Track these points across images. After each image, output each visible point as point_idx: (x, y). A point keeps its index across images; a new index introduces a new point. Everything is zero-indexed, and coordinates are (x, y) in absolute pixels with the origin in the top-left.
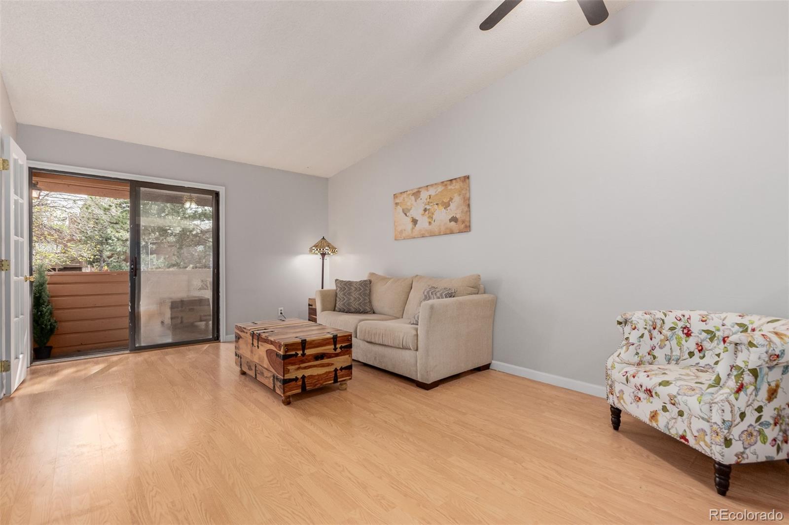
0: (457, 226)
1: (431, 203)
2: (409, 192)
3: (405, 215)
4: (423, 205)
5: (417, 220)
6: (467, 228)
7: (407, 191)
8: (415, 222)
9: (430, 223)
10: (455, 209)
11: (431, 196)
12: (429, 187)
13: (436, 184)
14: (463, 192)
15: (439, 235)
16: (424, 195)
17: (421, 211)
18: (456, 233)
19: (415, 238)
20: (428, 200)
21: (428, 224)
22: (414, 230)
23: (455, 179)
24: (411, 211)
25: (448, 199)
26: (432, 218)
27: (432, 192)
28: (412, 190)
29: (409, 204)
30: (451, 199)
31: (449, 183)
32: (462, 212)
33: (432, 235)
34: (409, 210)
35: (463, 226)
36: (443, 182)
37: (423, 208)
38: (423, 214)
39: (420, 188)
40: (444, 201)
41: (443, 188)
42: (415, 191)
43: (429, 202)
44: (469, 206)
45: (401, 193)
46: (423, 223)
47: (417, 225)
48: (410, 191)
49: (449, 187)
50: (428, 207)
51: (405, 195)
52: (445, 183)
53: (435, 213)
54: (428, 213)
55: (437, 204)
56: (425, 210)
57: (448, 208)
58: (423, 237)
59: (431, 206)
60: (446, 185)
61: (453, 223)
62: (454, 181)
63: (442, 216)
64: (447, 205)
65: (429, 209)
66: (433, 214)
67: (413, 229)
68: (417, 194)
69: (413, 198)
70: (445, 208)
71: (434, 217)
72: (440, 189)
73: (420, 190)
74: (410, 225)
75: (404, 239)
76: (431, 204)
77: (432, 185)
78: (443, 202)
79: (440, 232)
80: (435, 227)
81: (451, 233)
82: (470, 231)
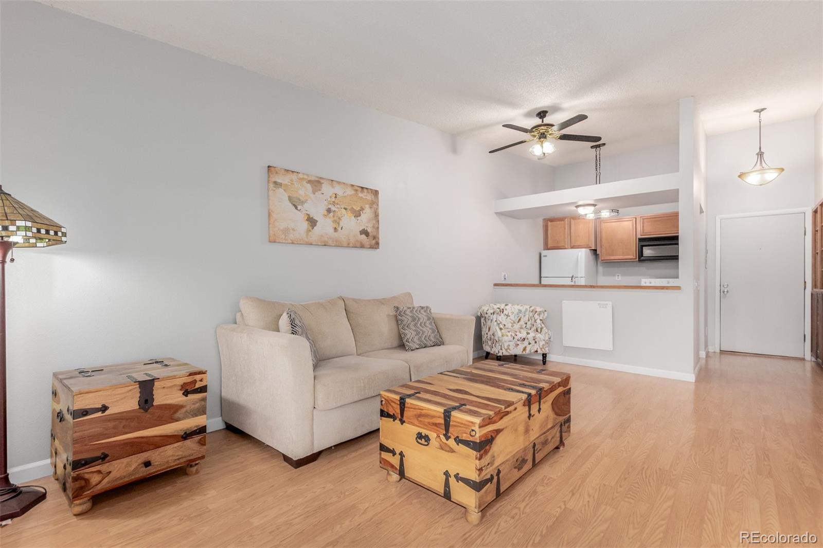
0: (368, 240)
1: (337, 204)
2: (301, 176)
3: (293, 207)
4: (326, 203)
5: (317, 221)
6: (376, 246)
7: (298, 173)
8: (312, 222)
9: (335, 229)
10: (366, 222)
11: (337, 196)
12: (333, 182)
13: (344, 183)
14: (375, 206)
15: (348, 246)
16: (327, 189)
17: (322, 209)
18: (367, 248)
19: (311, 244)
20: (334, 200)
21: (332, 230)
22: (310, 233)
23: (367, 188)
24: (305, 205)
25: (359, 208)
26: (338, 223)
27: (339, 190)
28: (307, 175)
29: (300, 193)
30: (362, 209)
31: (360, 189)
32: (373, 227)
33: (338, 245)
34: (302, 202)
35: (373, 242)
36: (352, 186)
37: (327, 208)
38: (325, 215)
39: (321, 178)
40: (355, 208)
41: (353, 192)
42: (313, 179)
43: (334, 202)
45: (287, 171)
46: (325, 226)
48: (303, 174)
49: (360, 195)
50: (333, 208)
51: (294, 177)
52: (357, 188)
53: (342, 219)
54: (334, 216)
55: (345, 209)
56: (329, 211)
57: (359, 218)
58: (325, 245)
59: (338, 208)
60: (357, 191)
61: (364, 236)
62: (365, 190)
63: (351, 226)
64: (357, 214)
65: (335, 211)
66: (339, 219)
67: (308, 231)
68: (317, 184)
70: (355, 217)
71: (341, 224)
72: (350, 192)
74: (305, 225)
75: (293, 243)
76: (338, 206)
77: (339, 183)
78: (353, 208)
79: (349, 244)
80: (341, 235)
81: (361, 247)
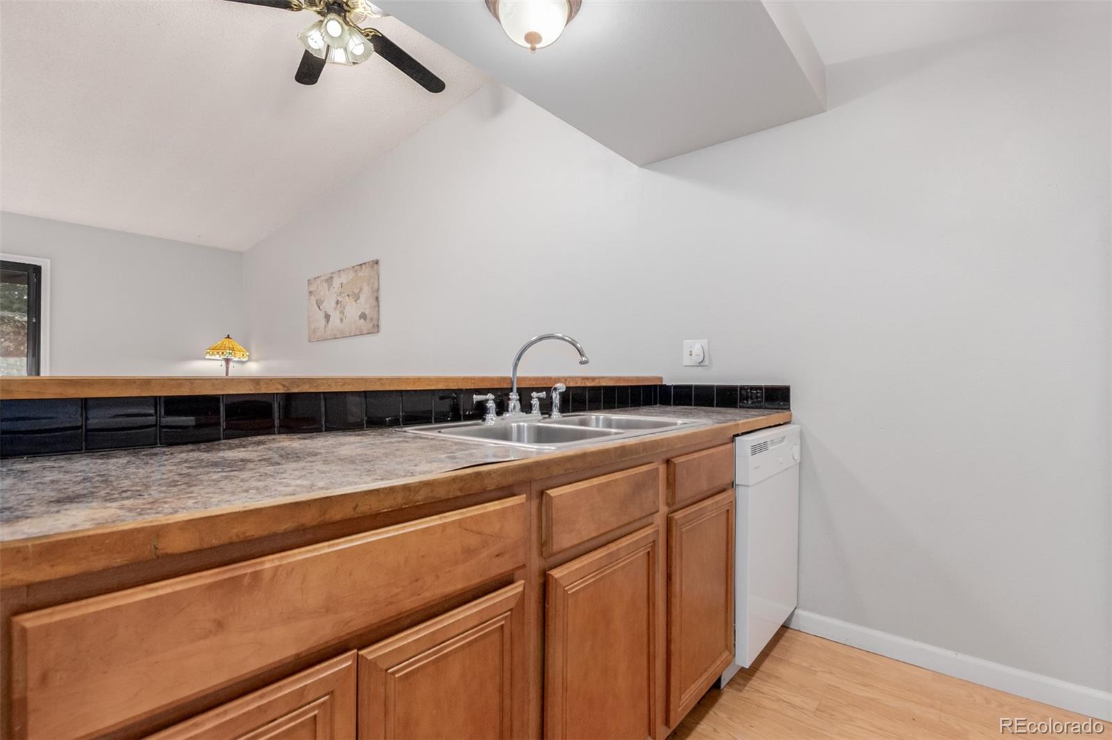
0: (366, 324)
1: (343, 293)
2: (322, 278)
3: (318, 308)
4: (336, 295)
5: (330, 316)
6: (376, 329)
7: (320, 277)
8: (327, 317)
9: (341, 319)
10: (364, 304)
11: (343, 285)
12: (341, 272)
13: (347, 269)
14: (372, 281)
15: (350, 336)
16: (337, 282)
17: (334, 304)
18: (366, 334)
19: (327, 339)
20: (340, 290)
21: (339, 321)
22: (326, 329)
23: (365, 263)
24: (324, 304)
25: (358, 290)
26: (343, 313)
27: (344, 279)
28: (325, 275)
29: (322, 293)
30: (361, 289)
31: (359, 268)
32: (370, 307)
33: (344, 336)
34: (322, 302)
35: (371, 325)
36: (353, 267)
37: (335, 301)
38: (336, 308)
39: (332, 273)
41: (354, 274)
42: (328, 276)
43: (340, 292)
44: (377, 298)
45: (315, 278)
46: (335, 319)
47: (330, 323)
48: (323, 276)
49: (360, 274)
50: (340, 299)
51: (318, 281)
52: (356, 268)
53: (347, 307)
54: (340, 307)
55: (348, 296)
56: (337, 302)
57: (359, 301)
58: (335, 338)
59: (343, 297)
60: (356, 271)
61: (362, 321)
62: (363, 266)
63: (353, 310)
64: (357, 297)
65: (341, 302)
66: (344, 308)
67: (326, 326)
68: (330, 280)
69: (326, 285)
70: (355, 301)
71: (345, 311)
72: (351, 275)
73: (333, 276)
74: (323, 322)
75: (317, 341)
76: (343, 295)
77: (343, 270)
78: (354, 292)
79: (351, 333)
80: (346, 326)
81: (361, 335)
82: (378, 332)
